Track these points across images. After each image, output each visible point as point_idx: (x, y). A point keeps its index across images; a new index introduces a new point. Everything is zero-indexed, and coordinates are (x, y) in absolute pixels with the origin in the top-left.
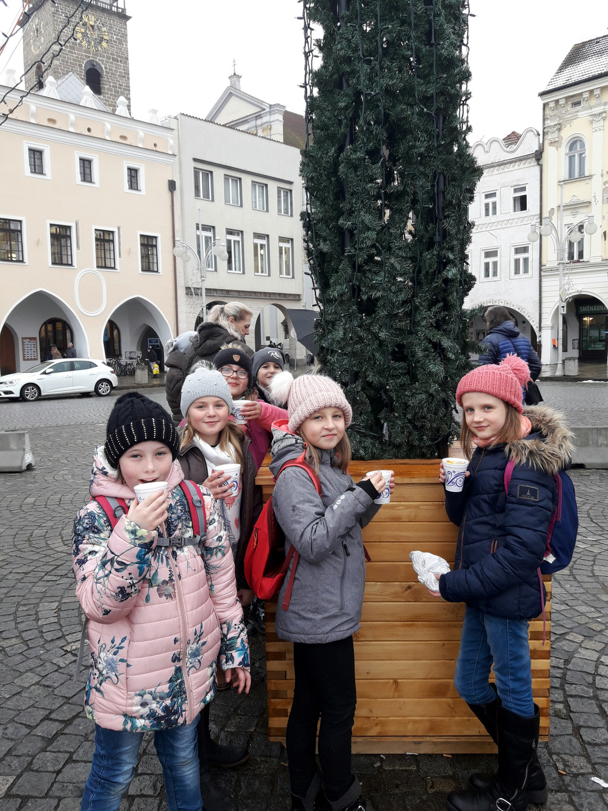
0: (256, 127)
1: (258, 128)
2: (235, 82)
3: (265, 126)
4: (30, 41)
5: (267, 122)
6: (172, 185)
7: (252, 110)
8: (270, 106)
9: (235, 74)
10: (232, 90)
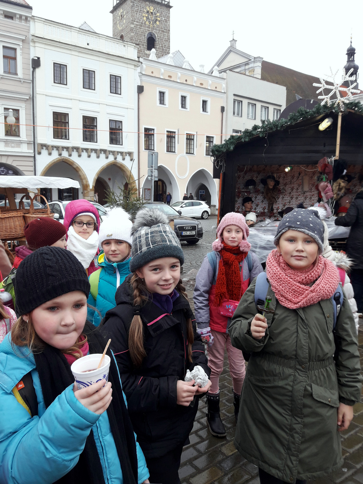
0: (245, 70)
1: (246, 71)
2: (233, 44)
3: (251, 69)
4: (117, 22)
5: (252, 67)
6: (223, 109)
7: (244, 60)
8: (255, 58)
9: (233, 39)
10: (231, 48)
